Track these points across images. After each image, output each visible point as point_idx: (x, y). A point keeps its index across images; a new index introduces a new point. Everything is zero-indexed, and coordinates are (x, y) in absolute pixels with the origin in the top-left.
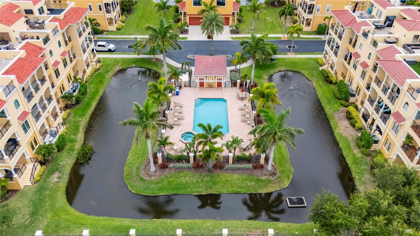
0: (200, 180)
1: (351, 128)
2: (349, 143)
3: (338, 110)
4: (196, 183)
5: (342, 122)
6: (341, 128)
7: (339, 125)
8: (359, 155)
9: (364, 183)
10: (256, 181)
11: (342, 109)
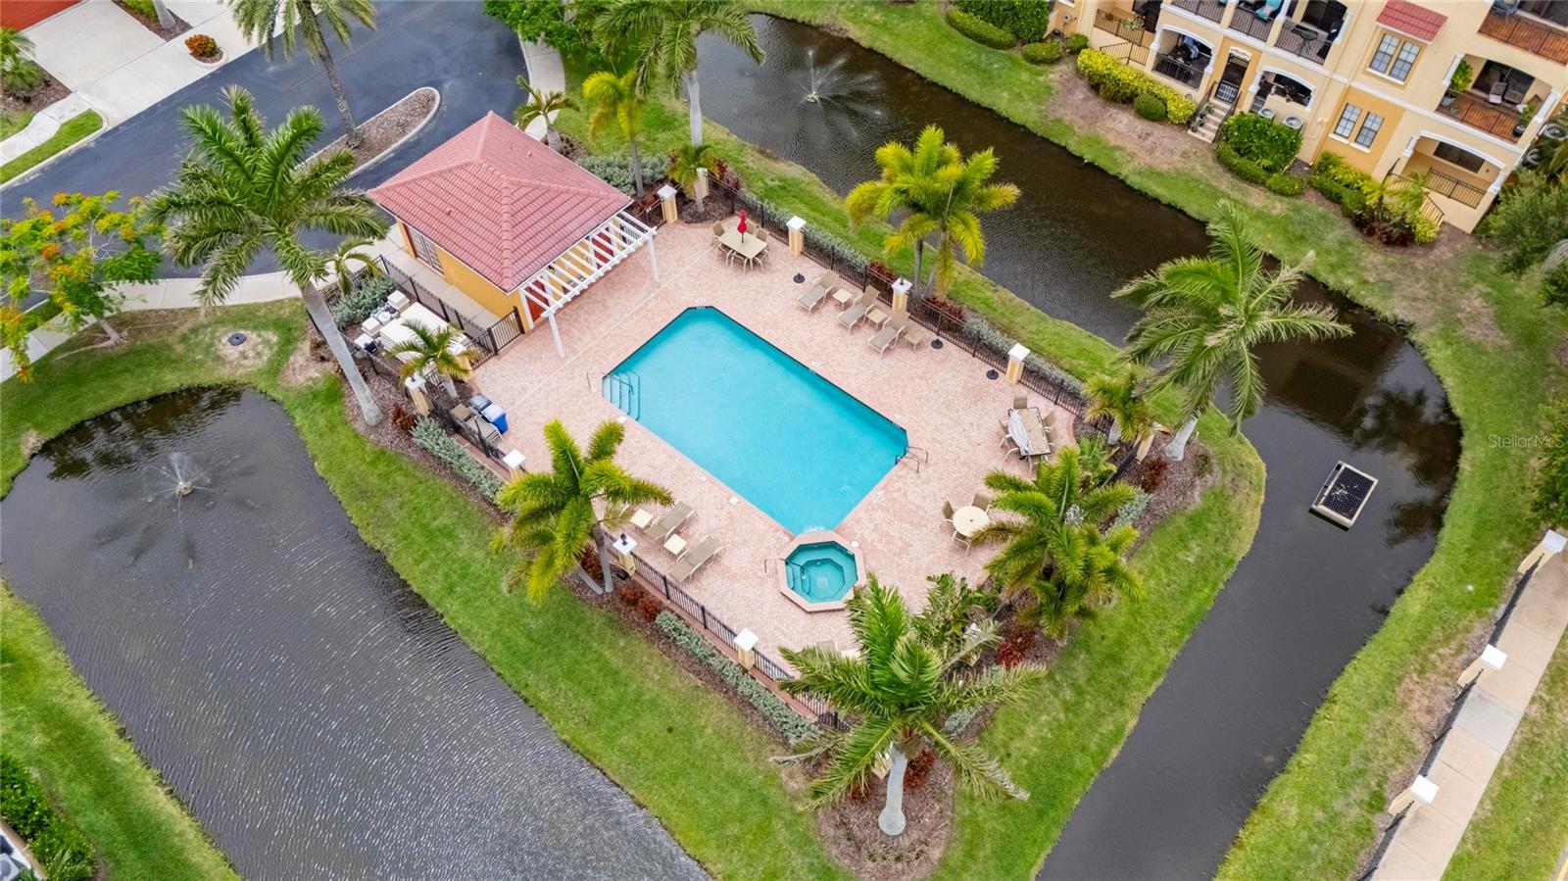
0: (1068, 694)
1: (1158, 131)
2: (1209, 185)
3: (1049, 88)
4: (1070, 715)
5: (1110, 124)
6: (1131, 148)
7: (1112, 140)
8: (1279, 207)
9: (1390, 287)
10: (1195, 531)
11: (1055, 75)
